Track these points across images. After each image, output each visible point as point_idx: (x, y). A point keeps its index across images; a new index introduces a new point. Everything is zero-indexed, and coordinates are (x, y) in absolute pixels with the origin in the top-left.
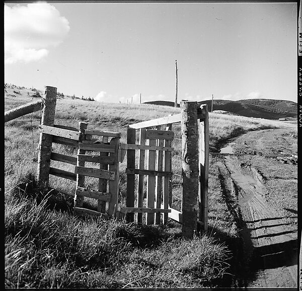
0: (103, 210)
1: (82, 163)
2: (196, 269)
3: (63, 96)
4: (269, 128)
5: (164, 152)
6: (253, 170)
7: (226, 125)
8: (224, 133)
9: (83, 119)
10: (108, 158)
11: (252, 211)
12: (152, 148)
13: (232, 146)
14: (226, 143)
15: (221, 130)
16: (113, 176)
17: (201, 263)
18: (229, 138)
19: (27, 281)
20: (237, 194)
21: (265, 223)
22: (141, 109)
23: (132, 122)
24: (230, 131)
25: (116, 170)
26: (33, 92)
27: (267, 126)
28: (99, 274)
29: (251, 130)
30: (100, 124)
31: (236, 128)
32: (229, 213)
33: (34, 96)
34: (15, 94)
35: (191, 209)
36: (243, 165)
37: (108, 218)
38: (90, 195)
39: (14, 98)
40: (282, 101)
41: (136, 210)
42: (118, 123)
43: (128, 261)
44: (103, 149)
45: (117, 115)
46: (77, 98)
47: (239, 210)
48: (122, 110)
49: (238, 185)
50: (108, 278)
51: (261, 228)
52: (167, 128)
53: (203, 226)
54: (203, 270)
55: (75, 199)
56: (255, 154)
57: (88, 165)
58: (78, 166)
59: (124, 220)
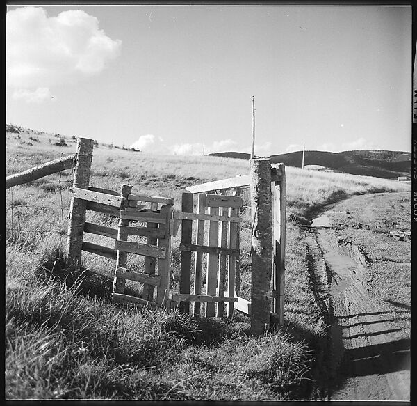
0: (150, 298)
1: (124, 237)
2: (266, 372)
3: (97, 144)
4: (383, 191)
5: (229, 223)
6: (355, 249)
7: (322, 187)
8: (318, 198)
9: (124, 176)
10: (157, 230)
11: (347, 303)
12: (214, 219)
13: (329, 215)
14: (321, 211)
15: (315, 194)
16: (164, 253)
17: (273, 366)
18: (326, 205)
19: (58, 377)
20: (329, 281)
21: (363, 319)
22: (204, 164)
23: (191, 181)
24: (327, 195)
25: (167, 246)
26: (56, 138)
27: (380, 188)
28: (144, 373)
29: (357, 194)
30: (147, 184)
31: (336, 190)
32: (315, 304)
33: (57, 144)
34: (32, 141)
35: (262, 297)
36: (341, 242)
37: (156, 307)
38: (134, 278)
39: (30, 147)
40: (402, 153)
41: (192, 298)
42: (172, 182)
43: (180, 361)
44: (152, 219)
45: (171, 172)
46: (116, 147)
47: (331, 302)
48: (178, 165)
49: (332, 268)
50: (155, 378)
51: (356, 325)
52: (234, 193)
53: (278, 320)
54: (275, 374)
55: (114, 282)
56: (360, 227)
57: (131, 239)
58: (119, 239)
59: (177, 310)
